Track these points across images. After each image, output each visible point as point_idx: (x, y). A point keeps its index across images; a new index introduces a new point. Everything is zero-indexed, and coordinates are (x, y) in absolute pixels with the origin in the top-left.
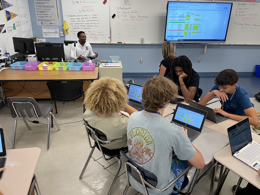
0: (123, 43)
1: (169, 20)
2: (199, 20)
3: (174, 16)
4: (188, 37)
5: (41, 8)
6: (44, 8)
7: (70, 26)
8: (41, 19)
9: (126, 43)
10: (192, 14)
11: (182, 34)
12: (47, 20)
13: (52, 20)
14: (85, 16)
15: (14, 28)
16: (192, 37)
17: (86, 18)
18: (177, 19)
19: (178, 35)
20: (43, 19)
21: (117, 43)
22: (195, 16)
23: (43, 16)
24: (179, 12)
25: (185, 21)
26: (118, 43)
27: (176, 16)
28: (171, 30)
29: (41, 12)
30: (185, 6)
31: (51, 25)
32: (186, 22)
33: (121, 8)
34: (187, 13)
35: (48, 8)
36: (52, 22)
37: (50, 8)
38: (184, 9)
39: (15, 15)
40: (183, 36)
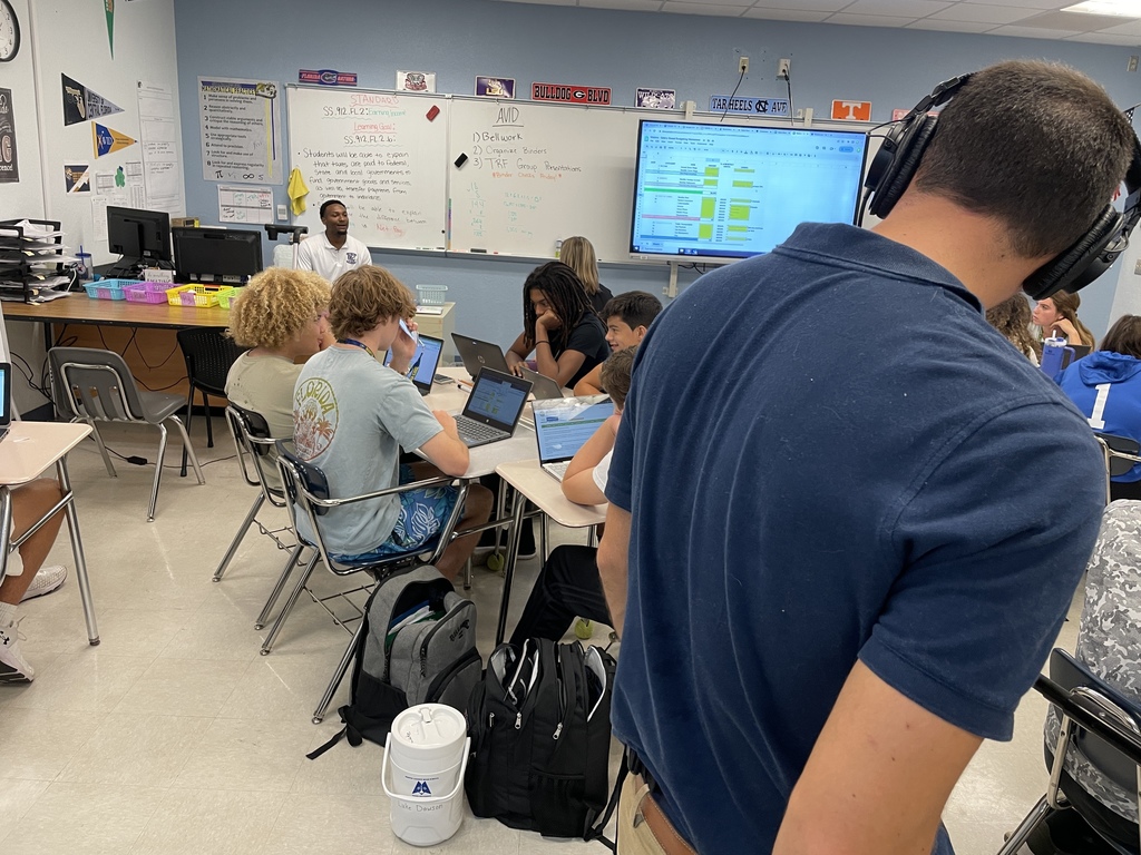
0: (490, 253)
1: (646, 183)
2: (749, 185)
3: (661, 169)
4: (714, 241)
5: (219, 125)
6: (229, 125)
7: (311, 187)
8: (216, 159)
9: (500, 254)
10: (727, 165)
11: (693, 231)
12: (238, 166)
13: (252, 165)
14: (362, 155)
15: (120, 180)
16: (729, 242)
17: (366, 164)
18: (675, 179)
19: (679, 235)
20: (223, 159)
21: (468, 251)
22: (736, 170)
23: (226, 150)
24: (681, 158)
25: (701, 186)
26: (472, 250)
27: (670, 168)
28: (655, 217)
29: (221, 137)
30: (701, 137)
31: (249, 180)
32: (707, 190)
33: (486, 136)
34: (708, 160)
35: (244, 127)
36: (252, 170)
37: (250, 126)
38: (696, 146)
39: (126, 141)
40: (696, 239)
